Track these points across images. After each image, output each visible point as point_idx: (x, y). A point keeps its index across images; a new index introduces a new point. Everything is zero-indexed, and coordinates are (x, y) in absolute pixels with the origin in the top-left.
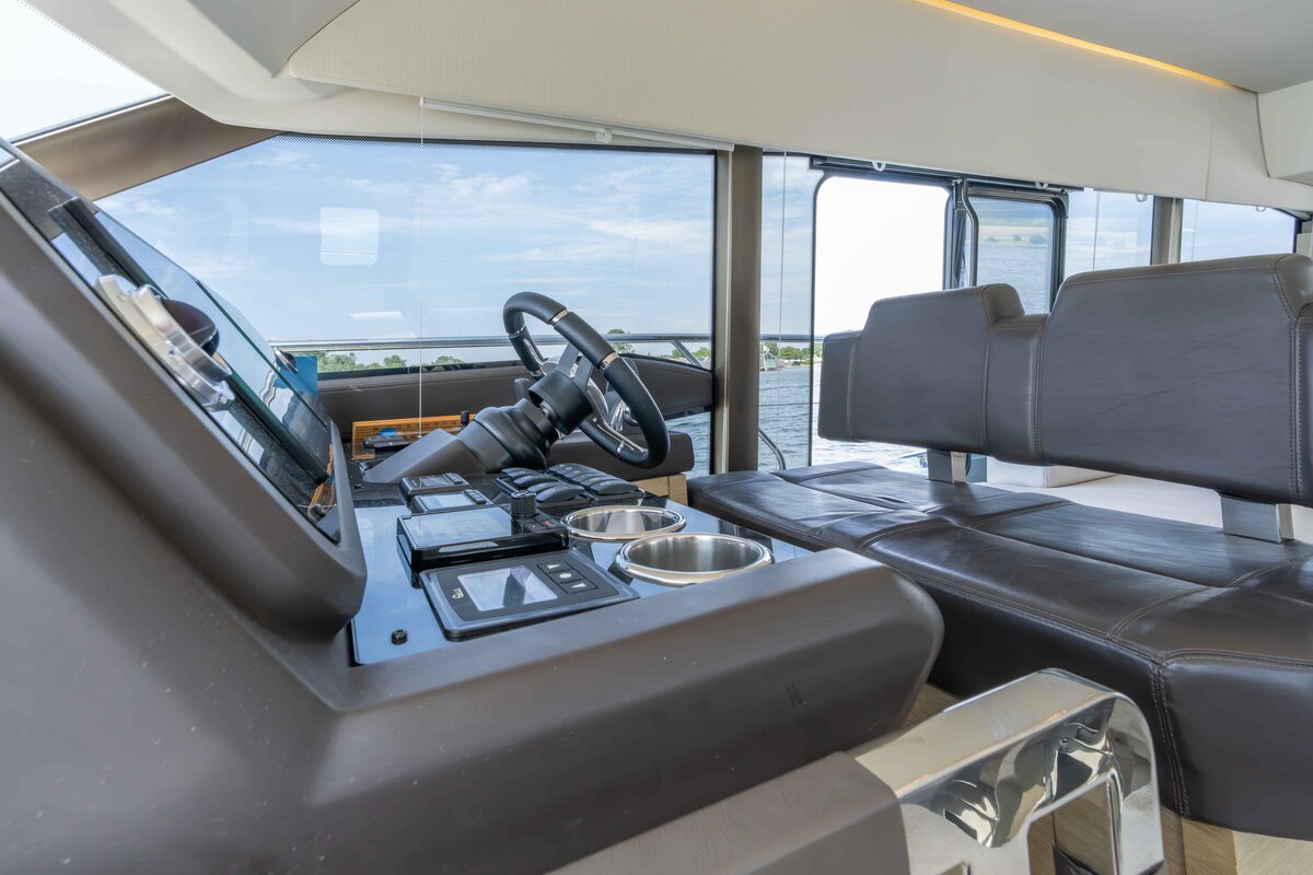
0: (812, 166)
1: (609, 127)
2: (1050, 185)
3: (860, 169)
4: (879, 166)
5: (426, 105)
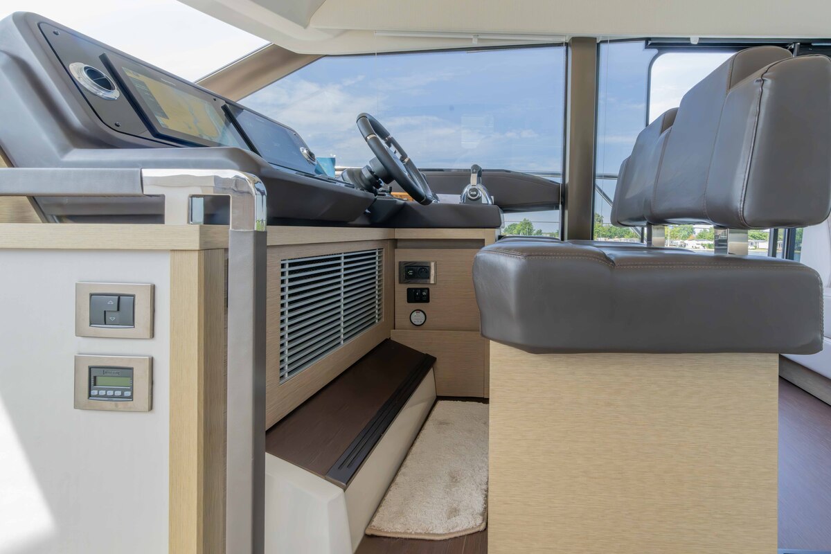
0: (647, 47)
1: (477, 35)
3: (681, 45)
4: (694, 41)
5: (377, 34)
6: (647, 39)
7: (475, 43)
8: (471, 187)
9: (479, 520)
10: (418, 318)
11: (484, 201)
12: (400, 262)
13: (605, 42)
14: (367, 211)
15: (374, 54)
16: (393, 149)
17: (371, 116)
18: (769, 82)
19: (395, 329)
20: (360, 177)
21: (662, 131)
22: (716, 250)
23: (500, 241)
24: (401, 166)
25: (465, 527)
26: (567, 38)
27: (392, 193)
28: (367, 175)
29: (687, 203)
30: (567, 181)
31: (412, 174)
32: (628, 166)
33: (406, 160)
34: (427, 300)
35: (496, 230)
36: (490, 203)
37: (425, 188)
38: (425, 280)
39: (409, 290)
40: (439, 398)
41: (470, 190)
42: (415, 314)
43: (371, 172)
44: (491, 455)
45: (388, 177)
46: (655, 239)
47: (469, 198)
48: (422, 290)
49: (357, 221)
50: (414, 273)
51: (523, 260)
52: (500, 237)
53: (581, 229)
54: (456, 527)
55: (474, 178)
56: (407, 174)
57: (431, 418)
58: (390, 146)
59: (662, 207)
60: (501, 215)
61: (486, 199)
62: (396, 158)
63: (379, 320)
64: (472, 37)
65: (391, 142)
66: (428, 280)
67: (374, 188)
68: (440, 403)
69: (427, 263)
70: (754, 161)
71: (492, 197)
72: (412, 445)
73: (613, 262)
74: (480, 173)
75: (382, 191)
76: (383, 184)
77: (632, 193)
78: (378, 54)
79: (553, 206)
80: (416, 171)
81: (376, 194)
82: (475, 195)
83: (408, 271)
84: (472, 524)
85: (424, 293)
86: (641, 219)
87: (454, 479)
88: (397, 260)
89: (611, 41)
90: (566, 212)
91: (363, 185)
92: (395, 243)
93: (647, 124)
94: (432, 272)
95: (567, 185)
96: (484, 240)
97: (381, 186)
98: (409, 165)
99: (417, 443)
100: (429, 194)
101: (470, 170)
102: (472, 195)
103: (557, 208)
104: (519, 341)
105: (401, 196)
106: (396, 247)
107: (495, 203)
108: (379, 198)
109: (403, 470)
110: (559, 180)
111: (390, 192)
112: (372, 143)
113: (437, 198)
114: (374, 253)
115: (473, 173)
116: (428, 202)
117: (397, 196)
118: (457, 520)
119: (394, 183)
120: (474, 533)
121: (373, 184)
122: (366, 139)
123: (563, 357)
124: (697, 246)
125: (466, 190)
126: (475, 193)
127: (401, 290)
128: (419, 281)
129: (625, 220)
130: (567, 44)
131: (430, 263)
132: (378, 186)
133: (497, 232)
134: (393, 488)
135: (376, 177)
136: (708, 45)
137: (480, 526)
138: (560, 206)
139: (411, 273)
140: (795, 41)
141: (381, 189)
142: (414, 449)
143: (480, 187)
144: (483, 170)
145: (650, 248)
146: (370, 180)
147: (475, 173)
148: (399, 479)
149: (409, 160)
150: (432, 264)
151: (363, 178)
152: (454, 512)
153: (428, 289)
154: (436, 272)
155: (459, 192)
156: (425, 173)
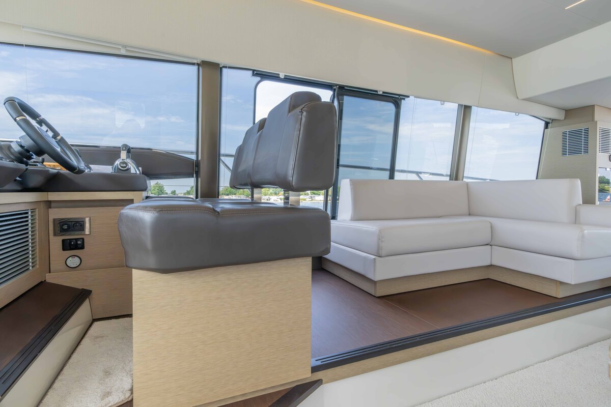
0: (253, 75)
1: (125, 46)
2: (383, 92)
3: (274, 77)
4: (282, 76)
5: (24, 29)
6: (254, 71)
7: (123, 52)
8: (121, 161)
9: (128, 394)
10: (73, 262)
11: (133, 171)
12: (54, 220)
13: (226, 67)
14: (18, 178)
15: (22, 45)
16: (44, 128)
17: (19, 99)
18: (305, 113)
19: (50, 272)
20: (10, 151)
21: (258, 131)
22: (285, 203)
23: (146, 200)
24: (53, 143)
25: (116, 402)
26: (198, 60)
27: (44, 163)
28: (16, 148)
29: (268, 176)
30: (200, 158)
31: (65, 149)
32: (240, 150)
33: (59, 138)
34: (82, 247)
35: (143, 192)
36: (138, 172)
37: (78, 161)
38: (80, 232)
39: (63, 241)
40: (94, 320)
41: (120, 163)
42: (70, 259)
43: (21, 146)
44: (134, 345)
45: (40, 152)
46: (255, 196)
47: (120, 169)
48: (77, 240)
49: (7, 187)
50: (69, 227)
51: (156, 214)
52: (147, 197)
53: (210, 191)
54: (109, 403)
55: (123, 155)
56: (59, 149)
57: (87, 336)
58: (41, 126)
59: (257, 178)
60: (148, 182)
61: (134, 169)
62: (49, 136)
63: (33, 267)
64: (121, 47)
65: (41, 122)
66: (83, 232)
67: (25, 159)
68: (96, 324)
69: (81, 218)
70: (297, 155)
71: (140, 168)
72: (70, 357)
73: (218, 212)
74: (129, 150)
75: (34, 162)
76: (34, 156)
77: (241, 169)
78: (26, 46)
79: (189, 175)
80: (69, 147)
81: (27, 164)
82: (125, 167)
83: (63, 226)
84: (122, 398)
85: (79, 242)
86: (246, 185)
87: (107, 373)
88: (51, 218)
89: (230, 68)
90: (199, 179)
91: (12, 156)
92: (49, 204)
93: (254, 123)
94: (87, 225)
95: (200, 161)
96: (133, 199)
97: (33, 158)
98: (62, 142)
99: (75, 356)
100: (82, 166)
101: (120, 148)
102: (122, 167)
103: (193, 177)
104: (153, 267)
105: (54, 166)
106: (50, 207)
107: (143, 173)
108: (29, 167)
109: (60, 377)
110: (193, 157)
111: (43, 162)
112: (22, 123)
113: (90, 168)
114: (27, 213)
115: (123, 150)
116: (81, 172)
117: (50, 165)
118: (110, 398)
119: (46, 156)
120: (124, 404)
121: (24, 156)
122: (15, 120)
123: (187, 273)
124: (277, 200)
125: (117, 162)
126: (125, 165)
127: (56, 242)
128: (73, 233)
129: (238, 185)
130: (198, 65)
131: (85, 218)
132: (30, 158)
133: (144, 194)
134: (51, 392)
135: (28, 151)
136: (289, 80)
137: (128, 398)
138: (195, 175)
139: (65, 227)
140: (336, 85)
141: (33, 160)
142: (71, 361)
143: (129, 161)
144: (132, 148)
145: (253, 202)
146: (20, 153)
147: (125, 150)
148: (55, 385)
149: (62, 138)
150: (87, 220)
151: (12, 150)
152: (108, 394)
153: (83, 239)
154: (90, 225)
155: (112, 164)
156: (77, 148)
